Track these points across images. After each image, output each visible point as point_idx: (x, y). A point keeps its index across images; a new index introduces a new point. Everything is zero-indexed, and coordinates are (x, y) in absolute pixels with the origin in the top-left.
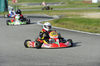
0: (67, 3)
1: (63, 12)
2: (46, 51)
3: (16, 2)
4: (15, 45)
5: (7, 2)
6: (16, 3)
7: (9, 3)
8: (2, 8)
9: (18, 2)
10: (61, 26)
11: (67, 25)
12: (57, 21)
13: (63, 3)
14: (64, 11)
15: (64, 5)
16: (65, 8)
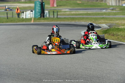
0: (118, 9)
1: (113, 20)
2: (92, 69)
3: (55, 5)
4: (53, 60)
5: (44, 6)
6: (55, 7)
7: (45, 7)
8: (37, 13)
9: (57, 6)
10: (111, 38)
11: (119, 36)
12: (106, 31)
13: (113, 9)
14: (115, 18)
15: (114, 11)
16: (115, 15)
